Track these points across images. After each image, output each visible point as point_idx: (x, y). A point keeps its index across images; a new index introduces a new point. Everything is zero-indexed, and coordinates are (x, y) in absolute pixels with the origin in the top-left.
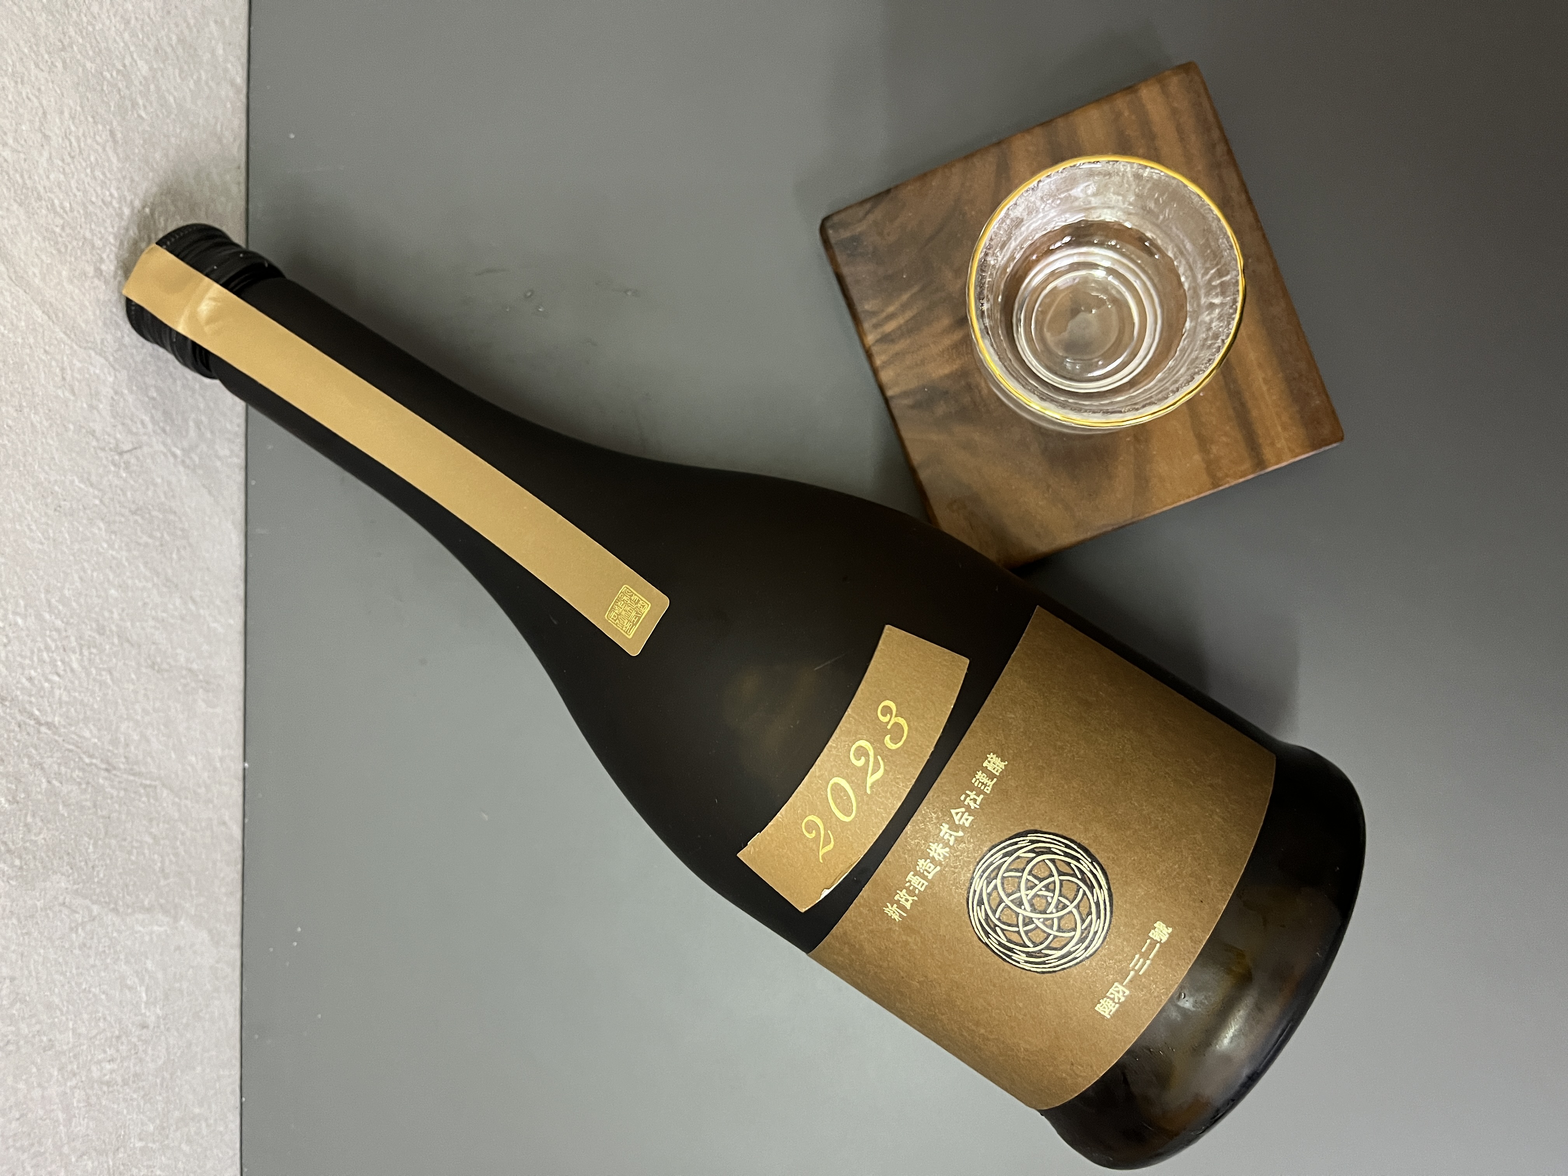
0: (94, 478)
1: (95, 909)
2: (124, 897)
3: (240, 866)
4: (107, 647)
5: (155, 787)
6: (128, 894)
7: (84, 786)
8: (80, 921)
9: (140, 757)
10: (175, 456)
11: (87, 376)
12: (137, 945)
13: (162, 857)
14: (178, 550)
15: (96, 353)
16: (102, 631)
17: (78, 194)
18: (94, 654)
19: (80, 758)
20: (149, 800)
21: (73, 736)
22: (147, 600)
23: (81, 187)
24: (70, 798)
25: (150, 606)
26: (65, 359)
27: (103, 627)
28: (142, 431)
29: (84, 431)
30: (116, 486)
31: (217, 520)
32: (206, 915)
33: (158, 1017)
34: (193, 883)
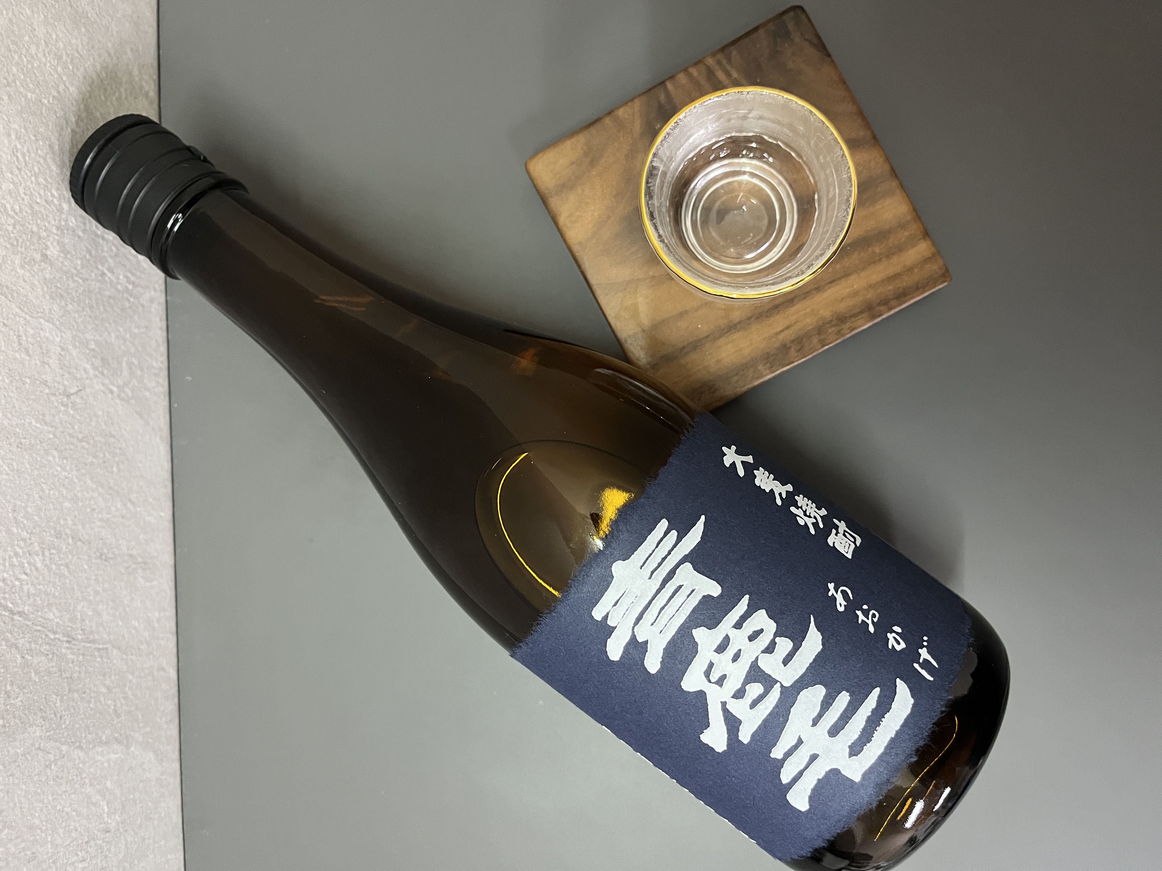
0: (47, 418)
1: (64, 748)
2: (86, 736)
3: (176, 700)
4: (64, 547)
5: (107, 649)
6: (89, 733)
7: (50, 656)
8: (53, 759)
9: (94, 628)
10: (112, 392)
11: (38, 339)
12: (98, 771)
13: (115, 701)
14: (118, 465)
15: (46, 321)
16: (59, 536)
17: (25, 197)
18: (53, 554)
19: (46, 635)
20: (102, 660)
21: (40, 619)
22: (95, 507)
23: (27, 192)
24: (40, 667)
25: (97, 511)
26: (20, 328)
27: (60, 533)
28: (85, 376)
29: (38, 382)
30: (66, 422)
31: (148, 437)
32: (150, 741)
33: (118, 822)
34: (140, 717)
